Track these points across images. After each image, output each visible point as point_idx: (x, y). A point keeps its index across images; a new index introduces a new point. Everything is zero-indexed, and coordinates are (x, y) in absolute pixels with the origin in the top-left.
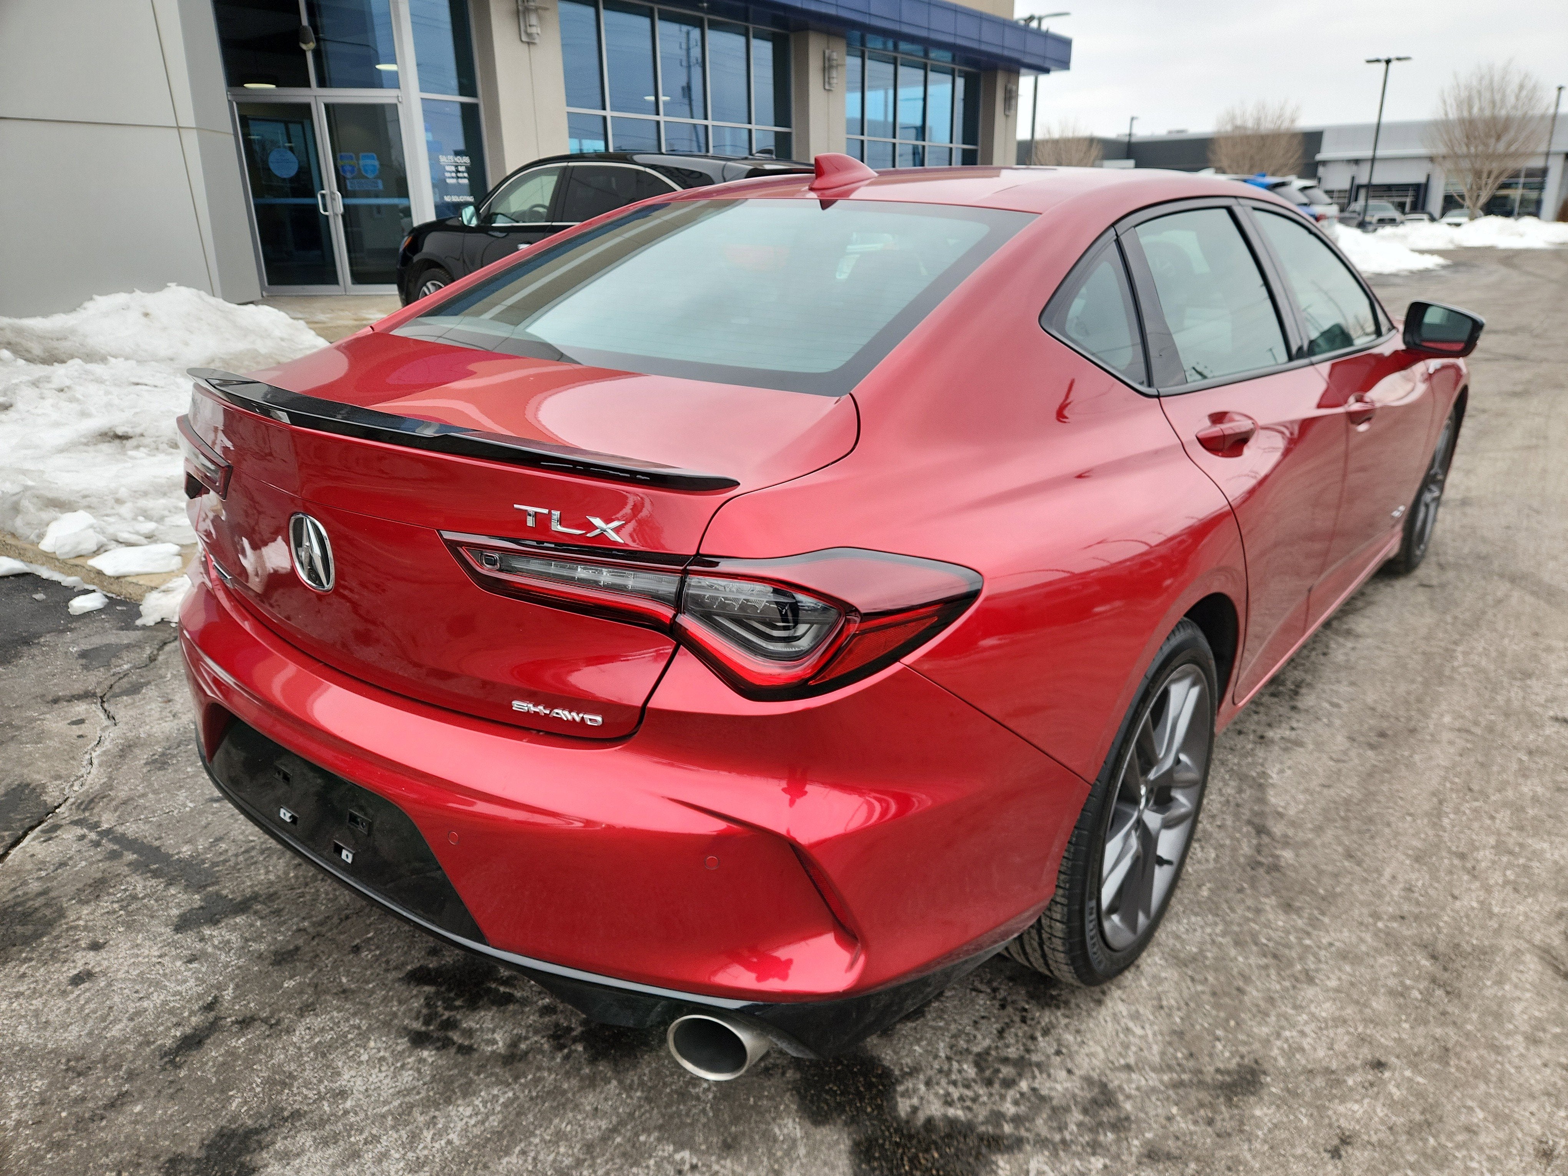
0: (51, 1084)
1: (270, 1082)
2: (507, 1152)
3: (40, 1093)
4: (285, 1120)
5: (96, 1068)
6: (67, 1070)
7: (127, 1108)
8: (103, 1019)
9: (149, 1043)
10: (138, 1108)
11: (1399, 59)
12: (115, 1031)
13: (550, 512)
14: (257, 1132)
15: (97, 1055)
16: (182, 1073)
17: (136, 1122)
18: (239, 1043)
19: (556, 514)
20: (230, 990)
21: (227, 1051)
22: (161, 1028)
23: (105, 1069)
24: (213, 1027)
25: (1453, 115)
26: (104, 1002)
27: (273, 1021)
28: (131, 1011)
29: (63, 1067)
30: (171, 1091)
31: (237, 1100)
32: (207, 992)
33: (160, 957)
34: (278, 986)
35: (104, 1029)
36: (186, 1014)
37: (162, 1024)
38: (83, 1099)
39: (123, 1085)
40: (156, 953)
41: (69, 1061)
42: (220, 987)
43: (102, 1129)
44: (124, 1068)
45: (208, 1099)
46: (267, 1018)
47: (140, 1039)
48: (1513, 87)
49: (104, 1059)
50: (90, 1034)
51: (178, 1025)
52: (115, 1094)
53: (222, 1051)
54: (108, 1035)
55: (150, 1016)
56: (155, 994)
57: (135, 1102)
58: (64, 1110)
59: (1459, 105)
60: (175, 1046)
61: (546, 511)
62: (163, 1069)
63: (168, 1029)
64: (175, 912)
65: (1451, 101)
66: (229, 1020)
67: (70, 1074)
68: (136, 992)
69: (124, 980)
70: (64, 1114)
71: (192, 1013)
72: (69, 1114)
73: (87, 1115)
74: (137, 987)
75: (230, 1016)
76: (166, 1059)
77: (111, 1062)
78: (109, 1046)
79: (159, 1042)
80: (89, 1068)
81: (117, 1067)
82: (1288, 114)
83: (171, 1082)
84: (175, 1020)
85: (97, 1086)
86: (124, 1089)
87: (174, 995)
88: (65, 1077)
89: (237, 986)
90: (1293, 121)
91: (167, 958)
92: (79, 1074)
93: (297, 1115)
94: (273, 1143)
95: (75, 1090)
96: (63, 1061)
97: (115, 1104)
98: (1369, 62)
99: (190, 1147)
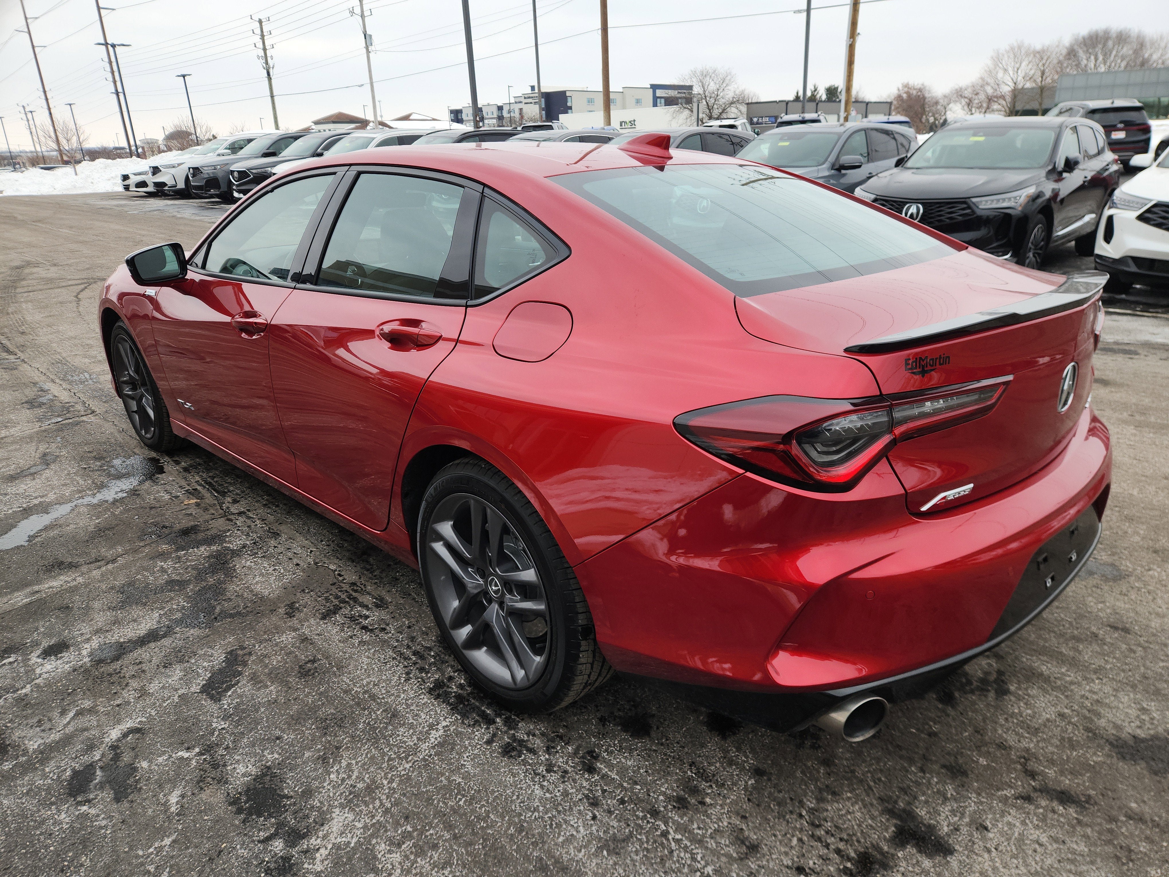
0: (1149, 865)
1: (1073, 748)
2: (1061, 653)
3: (1160, 868)
4: (1095, 734)
5: (1119, 843)
6: (1132, 861)
7: (1138, 810)
8: (1072, 861)
9: (1079, 822)
10: (1133, 805)
12: (1082, 847)
14: (1111, 744)
15: (1109, 849)
16: (1092, 793)
17: (1144, 802)
18: (1051, 773)
20: (1005, 792)
21: (1062, 776)
22: (1062, 819)
23: (1116, 837)
24: (1045, 791)
26: (1057, 869)
27: (1023, 760)
28: (1055, 846)
29: (1131, 864)
30: (1110, 793)
31: (1094, 758)
32: (1014, 806)
33: (989, 851)
34: (988, 767)
35: (1083, 856)
36: (1041, 810)
37: (1058, 821)
38: (1147, 838)
39: (1122, 822)
40: (986, 855)
41: (1123, 864)
42: (1005, 800)
43: (1160, 817)
44: (1108, 827)
45: (1104, 772)
46: (1021, 764)
47: (1078, 829)
49: (1109, 842)
50: (1092, 863)
51: (1054, 811)
52: (1131, 822)
53: (1063, 778)
54: (1086, 850)
55: (1053, 832)
56: (1031, 838)
57: (1130, 809)
58: (1162, 846)
60: (1074, 805)
62: (1096, 803)
63: (1062, 815)
64: (927, 863)
66: (1033, 784)
67: (1133, 857)
68: (1035, 851)
69: (1027, 865)
70: (1165, 844)
71: (1038, 807)
72: (1163, 840)
73: (1157, 830)
74: (1030, 852)
75: (1030, 784)
76: (1087, 806)
77: (1109, 837)
78: (1095, 845)
79: (1076, 816)
80: (1121, 847)
81: (1110, 831)
83: (1103, 795)
84: (1050, 815)
85: (1132, 835)
86: (1124, 819)
87: (1027, 824)
88: (1139, 859)
89: (998, 790)
91: (988, 846)
92: (1130, 851)
93: (1088, 730)
94: (1113, 734)
95: (1143, 847)
96: (1125, 867)
97: (1140, 819)
99: (1141, 769)
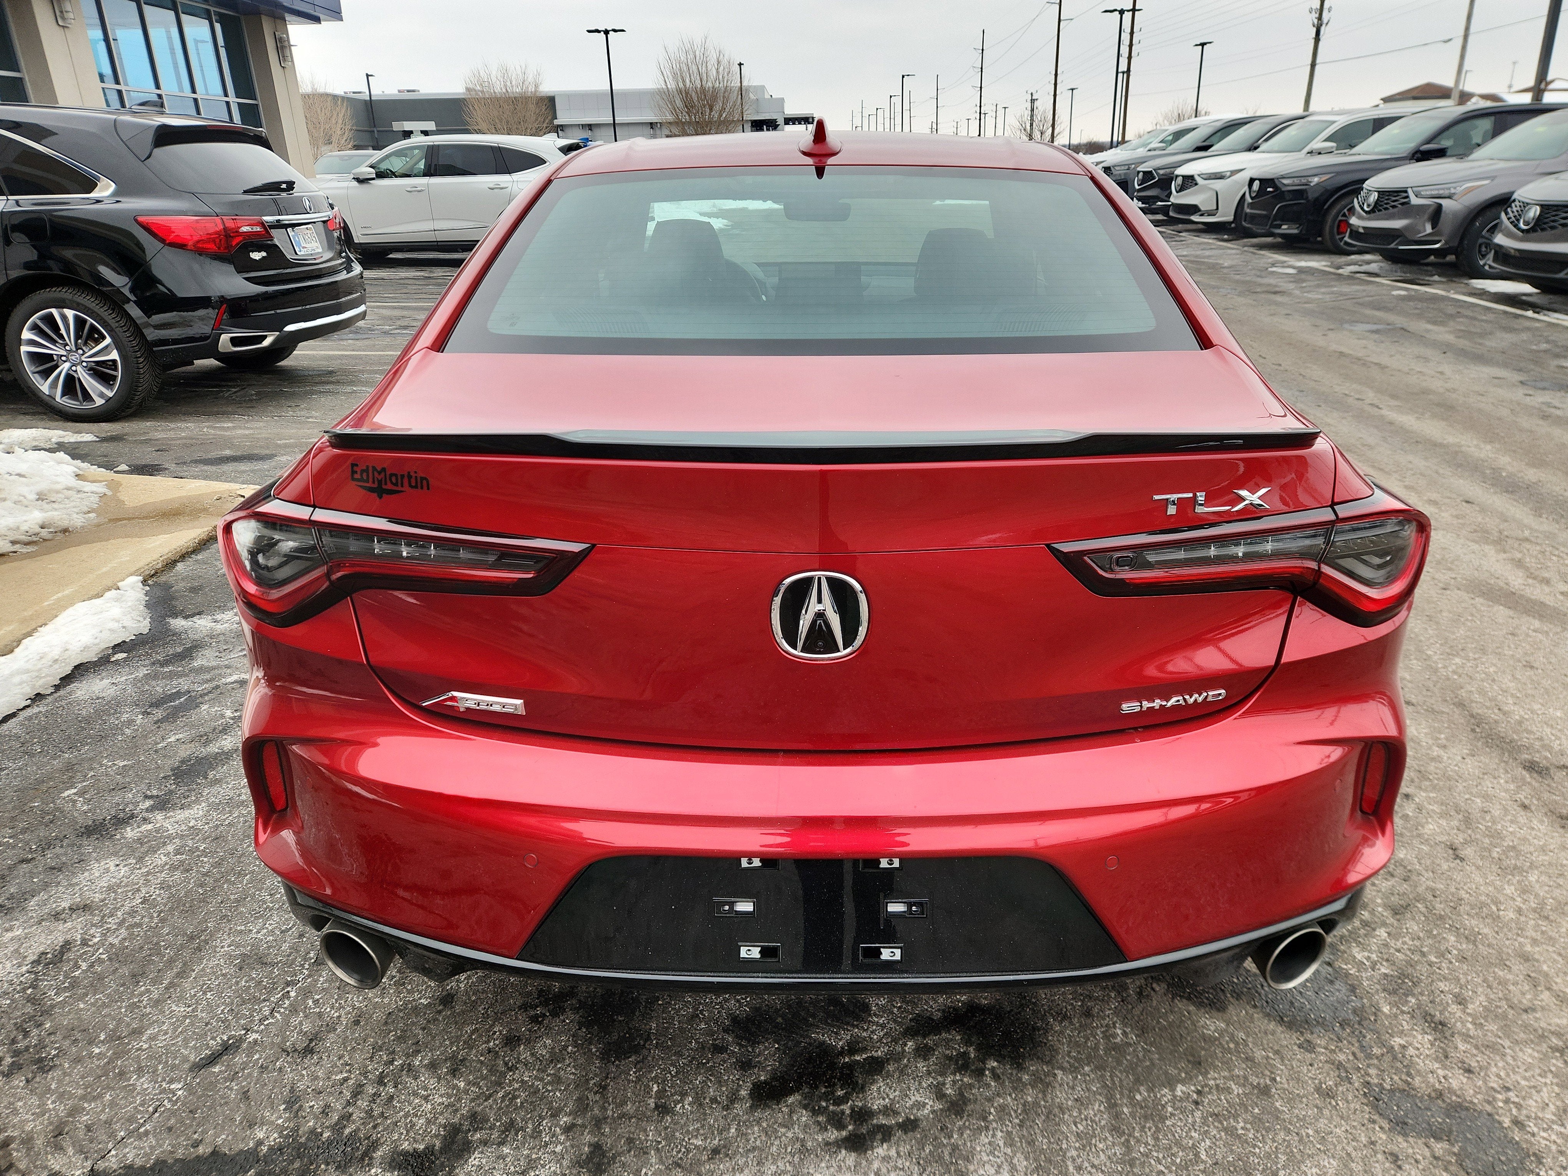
11: (615, 31)
13: (1195, 496)
19: (1201, 497)
25: (672, 85)
48: (713, 61)
59: (675, 75)
61: (1191, 495)
65: (667, 72)
82: (530, 79)
90: (536, 86)
98: (589, 31)
